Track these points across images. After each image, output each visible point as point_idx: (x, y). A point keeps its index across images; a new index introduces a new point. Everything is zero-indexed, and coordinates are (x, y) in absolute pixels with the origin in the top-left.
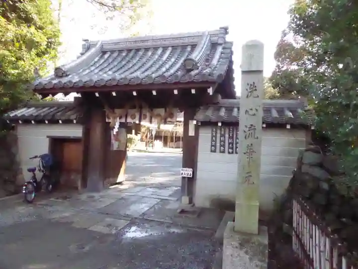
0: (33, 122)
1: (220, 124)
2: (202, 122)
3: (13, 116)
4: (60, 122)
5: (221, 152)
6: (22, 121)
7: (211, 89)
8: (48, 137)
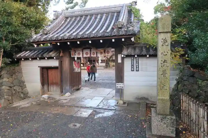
0: (30, 59)
1: (136, 56)
2: (126, 56)
3: (18, 57)
4: (46, 58)
5: (136, 71)
6: (24, 59)
7: (133, 38)
8: (39, 67)
